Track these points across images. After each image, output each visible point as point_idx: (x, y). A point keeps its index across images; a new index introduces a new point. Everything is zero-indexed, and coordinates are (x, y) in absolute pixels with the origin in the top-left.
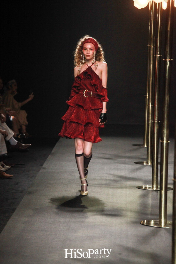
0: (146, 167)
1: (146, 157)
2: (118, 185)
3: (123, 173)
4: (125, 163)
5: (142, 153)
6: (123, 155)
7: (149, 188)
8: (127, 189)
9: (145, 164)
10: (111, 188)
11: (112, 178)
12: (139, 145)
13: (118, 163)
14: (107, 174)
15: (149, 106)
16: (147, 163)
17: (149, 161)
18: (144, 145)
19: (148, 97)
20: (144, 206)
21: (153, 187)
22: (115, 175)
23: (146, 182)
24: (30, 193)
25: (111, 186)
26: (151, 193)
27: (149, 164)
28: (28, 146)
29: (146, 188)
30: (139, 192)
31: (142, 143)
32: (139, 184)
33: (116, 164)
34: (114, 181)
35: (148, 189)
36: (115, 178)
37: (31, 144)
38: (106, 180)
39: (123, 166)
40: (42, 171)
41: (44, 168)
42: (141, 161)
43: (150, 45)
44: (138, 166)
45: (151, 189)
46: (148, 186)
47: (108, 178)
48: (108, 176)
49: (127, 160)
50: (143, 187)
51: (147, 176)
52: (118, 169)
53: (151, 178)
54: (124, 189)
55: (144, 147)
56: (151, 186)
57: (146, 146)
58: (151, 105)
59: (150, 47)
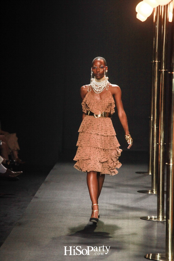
0: (151, 196)
1: (150, 185)
2: (120, 215)
3: (125, 203)
4: (127, 192)
5: (146, 181)
6: (125, 183)
7: (155, 219)
8: (130, 220)
9: (150, 193)
10: (111, 219)
11: (112, 208)
12: (143, 173)
13: (119, 192)
14: (107, 203)
15: (153, 128)
16: (152, 191)
17: (154, 190)
18: (148, 172)
19: (153, 119)
20: (148, 238)
21: (158, 218)
22: (116, 205)
23: (151, 212)
24: (20, 224)
25: (111, 217)
26: (156, 224)
27: (155, 193)
28: (19, 173)
29: (151, 218)
30: (143, 223)
31: (146, 171)
32: (144, 214)
33: (118, 193)
34: (115, 211)
35: (153, 220)
36: (117, 208)
37: (22, 172)
38: (106, 210)
39: (125, 195)
40: (34, 200)
41: (37, 198)
42: (145, 189)
43: (155, 60)
44: (142, 195)
45: (157, 220)
46: (153, 217)
47: (108, 208)
48: (108, 205)
49: (129, 188)
50: (148, 218)
51: (152, 206)
52: (119, 199)
53: (156, 208)
54: (126, 220)
55: (149, 175)
56: (156, 217)
57: (150, 174)
58: (156, 126)
59: (155, 63)
